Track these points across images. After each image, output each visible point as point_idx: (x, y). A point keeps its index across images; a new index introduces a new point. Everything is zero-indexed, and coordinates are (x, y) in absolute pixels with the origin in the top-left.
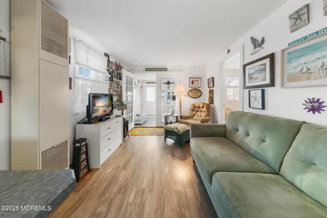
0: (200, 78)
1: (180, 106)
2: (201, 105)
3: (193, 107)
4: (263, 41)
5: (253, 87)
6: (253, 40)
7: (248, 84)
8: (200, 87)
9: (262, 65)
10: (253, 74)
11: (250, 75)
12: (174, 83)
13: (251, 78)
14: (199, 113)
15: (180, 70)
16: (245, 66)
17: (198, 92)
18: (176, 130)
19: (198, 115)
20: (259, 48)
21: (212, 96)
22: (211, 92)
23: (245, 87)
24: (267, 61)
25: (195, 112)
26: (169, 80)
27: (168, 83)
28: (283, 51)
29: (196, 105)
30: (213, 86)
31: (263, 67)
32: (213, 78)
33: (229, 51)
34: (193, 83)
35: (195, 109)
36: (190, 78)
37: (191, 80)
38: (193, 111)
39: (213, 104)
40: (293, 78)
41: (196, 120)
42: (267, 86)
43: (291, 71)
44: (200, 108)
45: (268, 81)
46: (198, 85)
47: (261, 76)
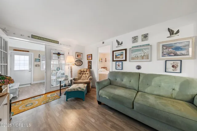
0: (82, 54)
1: (71, 72)
2: (85, 70)
3: (80, 72)
4: (122, 43)
5: (118, 61)
6: (118, 42)
7: (114, 60)
8: (82, 59)
9: (122, 52)
10: (117, 55)
11: (116, 56)
12: (63, 55)
13: (116, 57)
14: (84, 75)
15: (70, 46)
16: (113, 52)
17: (80, 62)
18: (79, 90)
19: (83, 77)
20: (120, 45)
21: (91, 64)
22: (90, 63)
23: (113, 61)
24: (124, 51)
25: (81, 75)
26: (59, 52)
27: (59, 54)
28: (130, 49)
29: (82, 70)
30: (92, 59)
31: (122, 53)
32: (92, 55)
33: (103, 43)
34: (78, 56)
35: (81, 73)
36: (76, 53)
37: (77, 54)
38: (80, 74)
39: (91, 69)
40: (133, 59)
41: (83, 79)
42: (124, 61)
43: (132, 56)
44: (84, 72)
45: (124, 59)
46: (80, 57)
47: (121, 57)
